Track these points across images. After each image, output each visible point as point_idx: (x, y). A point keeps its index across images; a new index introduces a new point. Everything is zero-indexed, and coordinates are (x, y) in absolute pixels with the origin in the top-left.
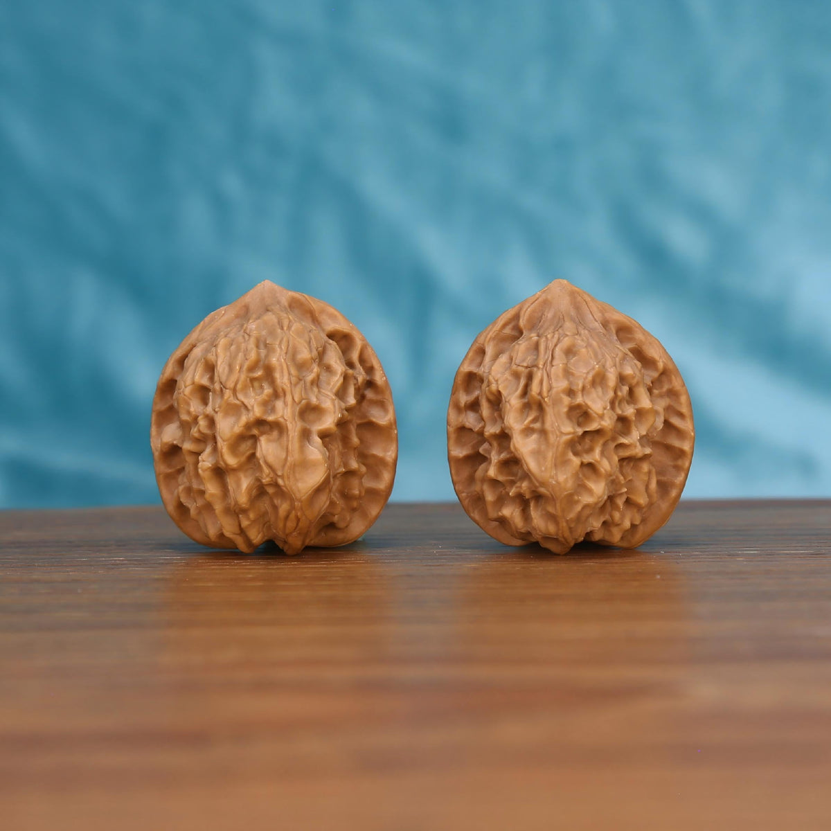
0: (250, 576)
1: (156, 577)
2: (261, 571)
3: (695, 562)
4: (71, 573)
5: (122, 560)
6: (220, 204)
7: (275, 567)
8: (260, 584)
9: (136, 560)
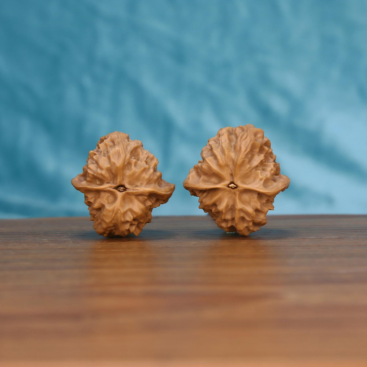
0: (100, 247)
1: (60, 247)
2: (105, 245)
3: (288, 241)
4: (24, 246)
5: (46, 240)
6: (82, 90)
7: (111, 243)
8: (104, 250)
9: (51, 240)
